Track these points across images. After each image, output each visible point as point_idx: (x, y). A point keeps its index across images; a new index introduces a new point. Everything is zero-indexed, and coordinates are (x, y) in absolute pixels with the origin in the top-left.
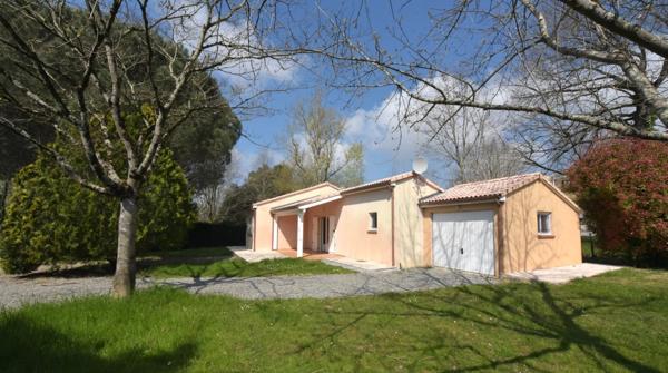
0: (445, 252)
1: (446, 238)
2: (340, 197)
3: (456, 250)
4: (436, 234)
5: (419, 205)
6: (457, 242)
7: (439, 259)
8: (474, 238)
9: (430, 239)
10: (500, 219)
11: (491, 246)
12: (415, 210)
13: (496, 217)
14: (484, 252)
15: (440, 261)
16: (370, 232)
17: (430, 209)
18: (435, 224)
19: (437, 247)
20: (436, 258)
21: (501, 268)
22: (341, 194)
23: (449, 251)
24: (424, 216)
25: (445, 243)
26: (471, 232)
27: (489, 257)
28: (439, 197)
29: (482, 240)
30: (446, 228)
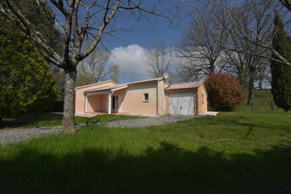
0: (174, 108)
1: (175, 103)
2: (127, 86)
3: (179, 108)
4: (170, 102)
5: (165, 91)
6: (179, 104)
7: (172, 111)
8: (186, 103)
9: (168, 104)
10: (197, 96)
11: (193, 105)
12: (163, 93)
13: (195, 95)
14: (190, 108)
15: (172, 112)
16: (144, 102)
17: (168, 92)
18: (170, 98)
19: (171, 107)
20: (170, 111)
21: (197, 112)
22: (128, 85)
23: (176, 108)
24: (166, 95)
25: (174, 105)
26: (185, 101)
27: (192, 109)
28: (170, 88)
29: (189, 104)
30: (174, 100)
